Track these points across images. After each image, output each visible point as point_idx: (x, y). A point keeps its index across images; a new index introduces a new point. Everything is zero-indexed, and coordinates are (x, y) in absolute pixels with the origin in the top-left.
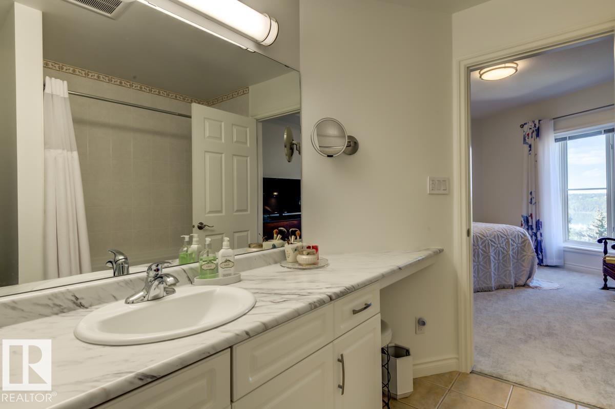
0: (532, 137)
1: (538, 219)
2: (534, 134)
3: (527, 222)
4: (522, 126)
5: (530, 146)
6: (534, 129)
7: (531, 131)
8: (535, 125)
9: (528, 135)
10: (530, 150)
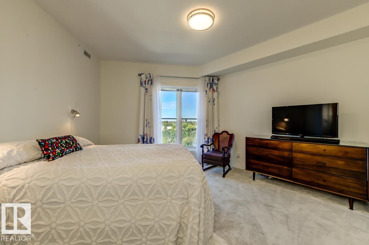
0: (148, 84)
1: (151, 137)
2: (150, 82)
3: (143, 138)
4: (140, 75)
5: (147, 89)
6: (150, 79)
7: (147, 80)
8: (150, 76)
9: (145, 81)
10: (147, 92)
